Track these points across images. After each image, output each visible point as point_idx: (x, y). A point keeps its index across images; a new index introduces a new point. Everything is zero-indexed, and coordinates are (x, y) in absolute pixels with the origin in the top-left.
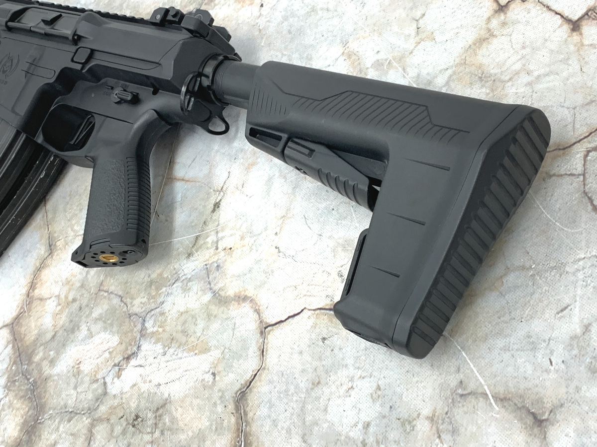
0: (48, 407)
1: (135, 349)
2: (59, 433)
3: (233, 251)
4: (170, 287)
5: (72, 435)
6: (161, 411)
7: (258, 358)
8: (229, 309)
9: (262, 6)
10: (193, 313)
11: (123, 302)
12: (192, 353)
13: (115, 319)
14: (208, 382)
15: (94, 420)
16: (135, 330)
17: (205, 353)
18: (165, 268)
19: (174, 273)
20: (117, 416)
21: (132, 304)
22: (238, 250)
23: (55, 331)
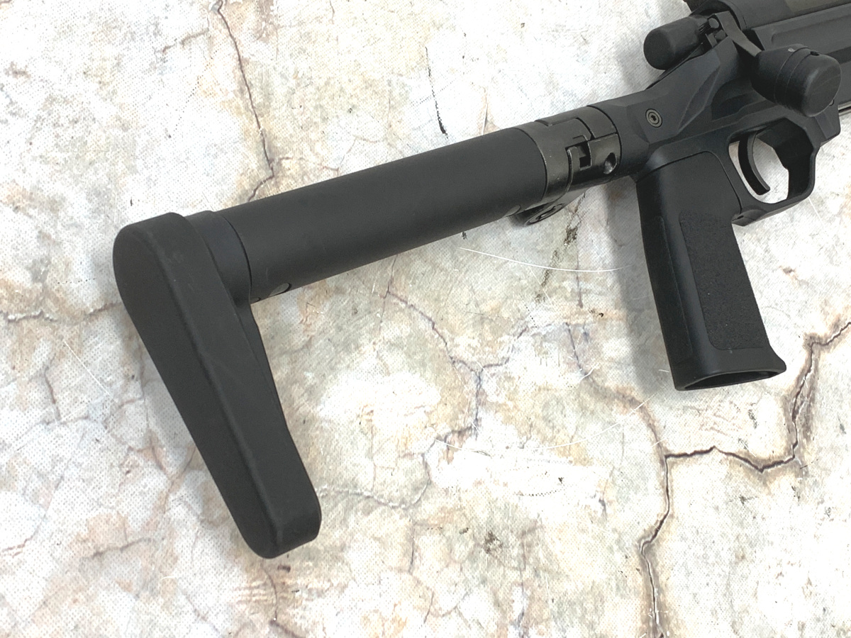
1: (470, 420)
2: (349, 530)
3: (606, 320)
4: (516, 337)
5: (375, 539)
6: (529, 538)
7: (662, 498)
8: (612, 410)
10: (557, 394)
11: (437, 332)
12: (565, 458)
13: (428, 357)
14: (595, 512)
15: (415, 523)
16: (466, 389)
17: (585, 465)
18: (503, 303)
19: (519, 317)
20: (456, 527)
21: (453, 341)
22: (613, 322)
23: (308, 336)
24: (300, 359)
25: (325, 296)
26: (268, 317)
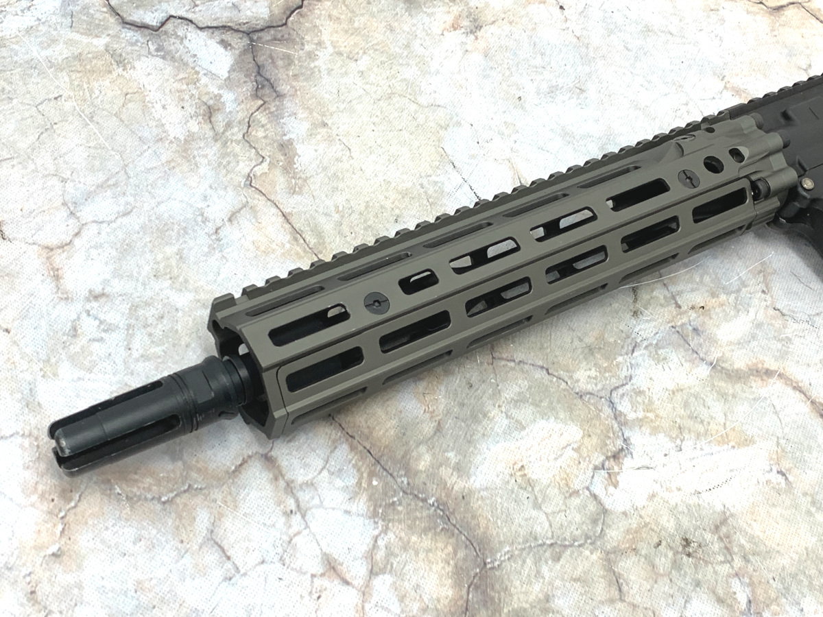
0: (496, 541)
1: (619, 443)
2: (546, 581)
3: (709, 310)
4: (630, 355)
5: (575, 580)
6: (724, 529)
8: (752, 387)
9: (561, 7)
10: (692, 391)
11: (554, 376)
12: (726, 445)
13: (555, 400)
14: (778, 484)
15: (608, 553)
16: (603, 416)
17: (749, 445)
18: (604, 330)
19: (625, 336)
20: (649, 543)
21: (573, 378)
22: (716, 310)
23: (436, 421)
24: (437, 443)
25: (438, 382)
26: (393, 418)
